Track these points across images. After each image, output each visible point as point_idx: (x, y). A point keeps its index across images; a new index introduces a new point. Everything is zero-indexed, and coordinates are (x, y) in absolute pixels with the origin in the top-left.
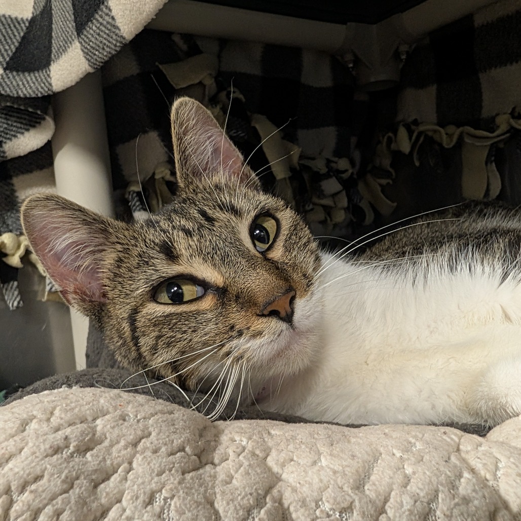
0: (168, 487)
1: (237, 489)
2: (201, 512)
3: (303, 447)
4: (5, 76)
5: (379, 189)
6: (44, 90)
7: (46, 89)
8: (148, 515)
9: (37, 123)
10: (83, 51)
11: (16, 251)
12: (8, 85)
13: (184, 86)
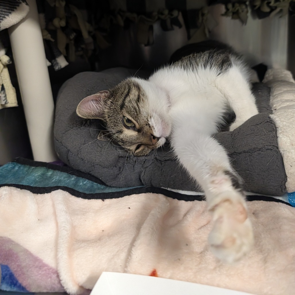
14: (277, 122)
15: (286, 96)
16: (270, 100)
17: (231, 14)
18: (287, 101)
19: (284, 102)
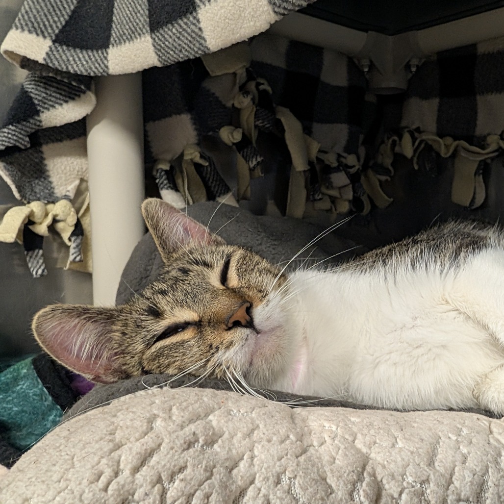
0: (289, 469)
1: (341, 468)
2: (320, 488)
3: (382, 432)
4: (53, 48)
5: (378, 183)
6: (99, 71)
7: (101, 71)
8: (280, 493)
9: (76, 95)
10: (154, 46)
11: (43, 220)
12: (57, 59)
13: (220, 74)
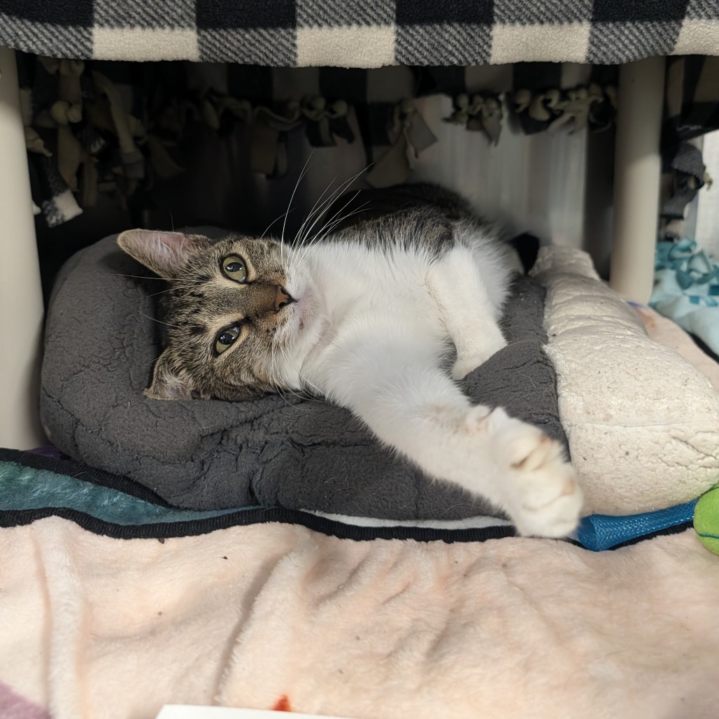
14: (558, 362)
15: (577, 308)
16: (543, 315)
17: (465, 119)
18: (579, 318)
19: (573, 320)
